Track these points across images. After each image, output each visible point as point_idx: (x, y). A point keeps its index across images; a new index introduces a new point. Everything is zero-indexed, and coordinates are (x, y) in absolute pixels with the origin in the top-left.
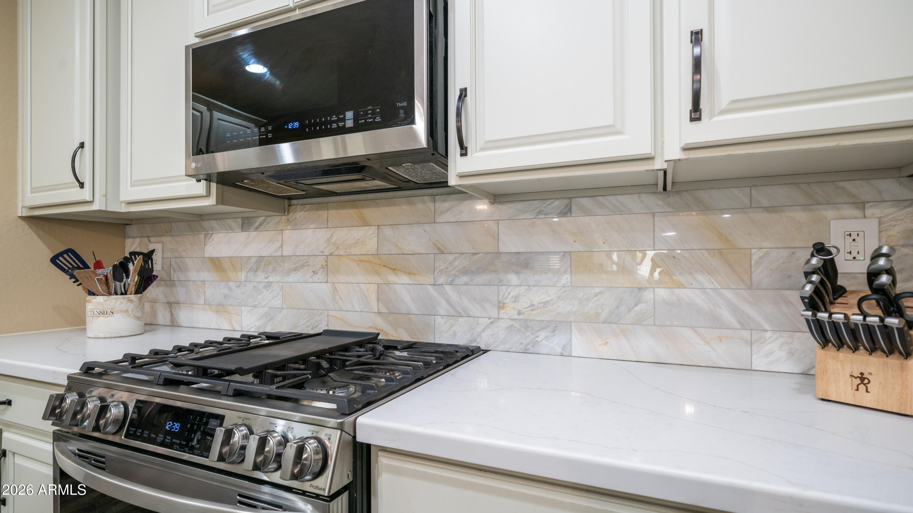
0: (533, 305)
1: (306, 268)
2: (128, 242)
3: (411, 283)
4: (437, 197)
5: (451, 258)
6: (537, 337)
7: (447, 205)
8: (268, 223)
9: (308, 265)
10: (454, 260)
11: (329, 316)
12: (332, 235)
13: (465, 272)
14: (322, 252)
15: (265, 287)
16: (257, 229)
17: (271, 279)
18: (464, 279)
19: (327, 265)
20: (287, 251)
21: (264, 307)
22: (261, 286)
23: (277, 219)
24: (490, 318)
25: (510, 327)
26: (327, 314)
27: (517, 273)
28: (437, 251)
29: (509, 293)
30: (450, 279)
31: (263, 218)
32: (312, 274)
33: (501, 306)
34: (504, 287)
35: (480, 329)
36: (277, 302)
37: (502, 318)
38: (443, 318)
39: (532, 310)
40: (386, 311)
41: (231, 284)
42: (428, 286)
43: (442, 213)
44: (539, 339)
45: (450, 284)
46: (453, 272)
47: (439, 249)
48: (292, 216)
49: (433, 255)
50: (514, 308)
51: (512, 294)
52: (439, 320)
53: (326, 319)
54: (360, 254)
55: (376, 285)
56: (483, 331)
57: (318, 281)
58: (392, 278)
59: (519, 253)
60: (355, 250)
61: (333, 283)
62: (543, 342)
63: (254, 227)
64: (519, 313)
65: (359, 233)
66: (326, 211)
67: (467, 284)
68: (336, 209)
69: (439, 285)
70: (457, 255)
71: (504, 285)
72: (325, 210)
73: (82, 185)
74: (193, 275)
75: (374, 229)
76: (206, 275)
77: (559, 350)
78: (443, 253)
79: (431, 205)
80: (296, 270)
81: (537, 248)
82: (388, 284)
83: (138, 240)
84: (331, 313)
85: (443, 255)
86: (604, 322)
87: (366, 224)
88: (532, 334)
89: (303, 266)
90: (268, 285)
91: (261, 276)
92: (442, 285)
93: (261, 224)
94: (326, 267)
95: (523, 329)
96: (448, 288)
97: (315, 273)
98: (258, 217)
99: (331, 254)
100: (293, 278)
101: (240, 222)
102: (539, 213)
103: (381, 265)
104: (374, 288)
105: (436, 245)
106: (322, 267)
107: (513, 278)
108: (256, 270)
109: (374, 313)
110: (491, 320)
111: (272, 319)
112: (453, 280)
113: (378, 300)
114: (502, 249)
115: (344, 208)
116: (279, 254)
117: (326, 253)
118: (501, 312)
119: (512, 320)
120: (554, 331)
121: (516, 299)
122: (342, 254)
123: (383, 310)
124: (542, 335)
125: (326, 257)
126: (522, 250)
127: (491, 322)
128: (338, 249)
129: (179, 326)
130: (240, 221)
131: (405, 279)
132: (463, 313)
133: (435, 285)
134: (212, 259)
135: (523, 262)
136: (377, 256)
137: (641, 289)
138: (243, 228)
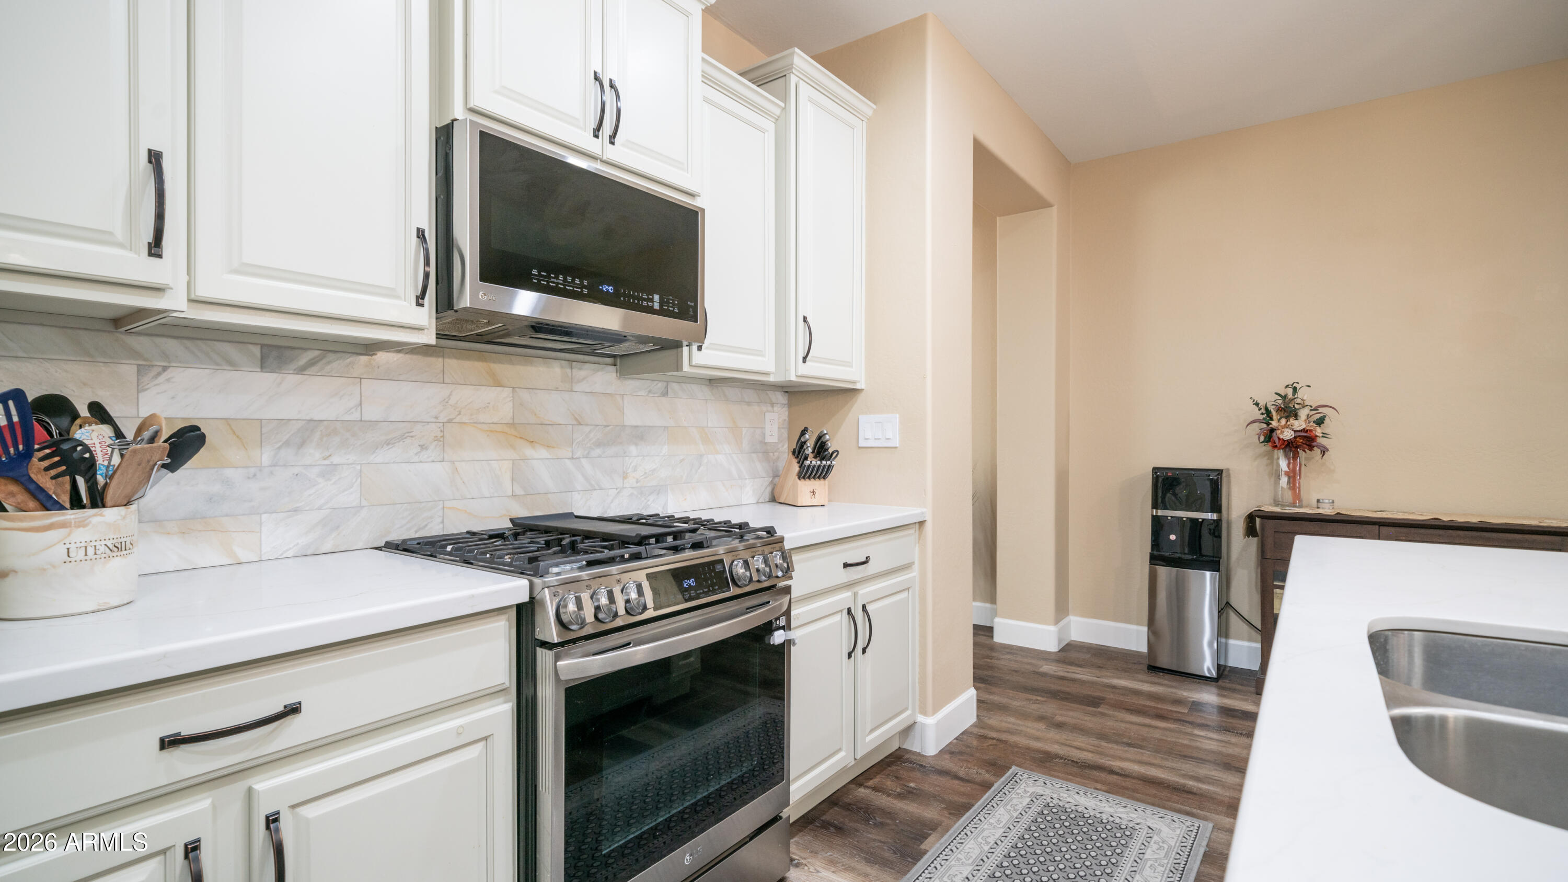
0: (646, 473)
1: (408, 441)
3: (549, 457)
4: (574, 364)
5: (587, 429)
6: (648, 500)
7: (583, 373)
8: (329, 363)
9: (412, 437)
10: (590, 432)
11: (445, 509)
12: (450, 395)
13: (599, 444)
14: (436, 418)
15: (322, 475)
16: (301, 370)
17: (336, 459)
18: (598, 451)
19: (443, 436)
20: (371, 412)
21: (319, 509)
23: (350, 358)
24: (617, 489)
25: (632, 494)
26: (441, 506)
27: (636, 445)
28: (575, 423)
29: (631, 463)
30: (586, 452)
31: (317, 353)
32: (419, 449)
33: (625, 476)
34: (627, 458)
36: (351, 499)
37: (625, 488)
38: (579, 494)
39: (645, 478)
40: (522, 493)
41: (229, 472)
42: (567, 460)
43: (579, 381)
44: (649, 503)
45: (587, 457)
46: (589, 445)
47: (576, 419)
49: (571, 426)
50: (634, 477)
51: (632, 465)
52: (576, 496)
53: (441, 513)
54: (491, 422)
55: (511, 462)
56: (612, 502)
57: (429, 460)
58: (529, 452)
59: (637, 426)
61: (453, 462)
62: (652, 504)
63: (293, 366)
65: (490, 394)
66: (440, 360)
67: (600, 457)
68: (456, 358)
69: (576, 458)
70: (592, 427)
71: (627, 456)
72: (438, 356)
75: (507, 392)
78: (581, 424)
79: (569, 371)
80: (388, 443)
82: (526, 459)
84: (448, 504)
85: (581, 427)
86: (684, 483)
87: (498, 384)
88: (645, 499)
89: (402, 438)
90: (329, 471)
91: (313, 454)
92: (579, 458)
93: (312, 363)
94: (441, 439)
95: (639, 496)
96: (584, 461)
97: (423, 447)
98: (305, 349)
99: (449, 421)
100: (381, 456)
101: (258, 354)
103: (516, 436)
105: (573, 415)
106: (436, 439)
107: (633, 450)
108: (302, 444)
109: (508, 496)
110: (618, 490)
111: (338, 527)
112: (588, 453)
113: (513, 480)
114: (627, 423)
115: (468, 358)
116: (355, 416)
117: (442, 418)
118: (625, 481)
119: (632, 488)
120: (658, 494)
121: (635, 468)
122: (467, 421)
123: (519, 491)
124: (651, 498)
125: (442, 424)
126: (639, 424)
127: (618, 493)
128: (460, 414)
130: (257, 351)
131: (543, 453)
132: (597, 487)
133: (573, 458)
135: (640, 435)
136: (512, 425)
137: (701, 456)
138: (264, 365)
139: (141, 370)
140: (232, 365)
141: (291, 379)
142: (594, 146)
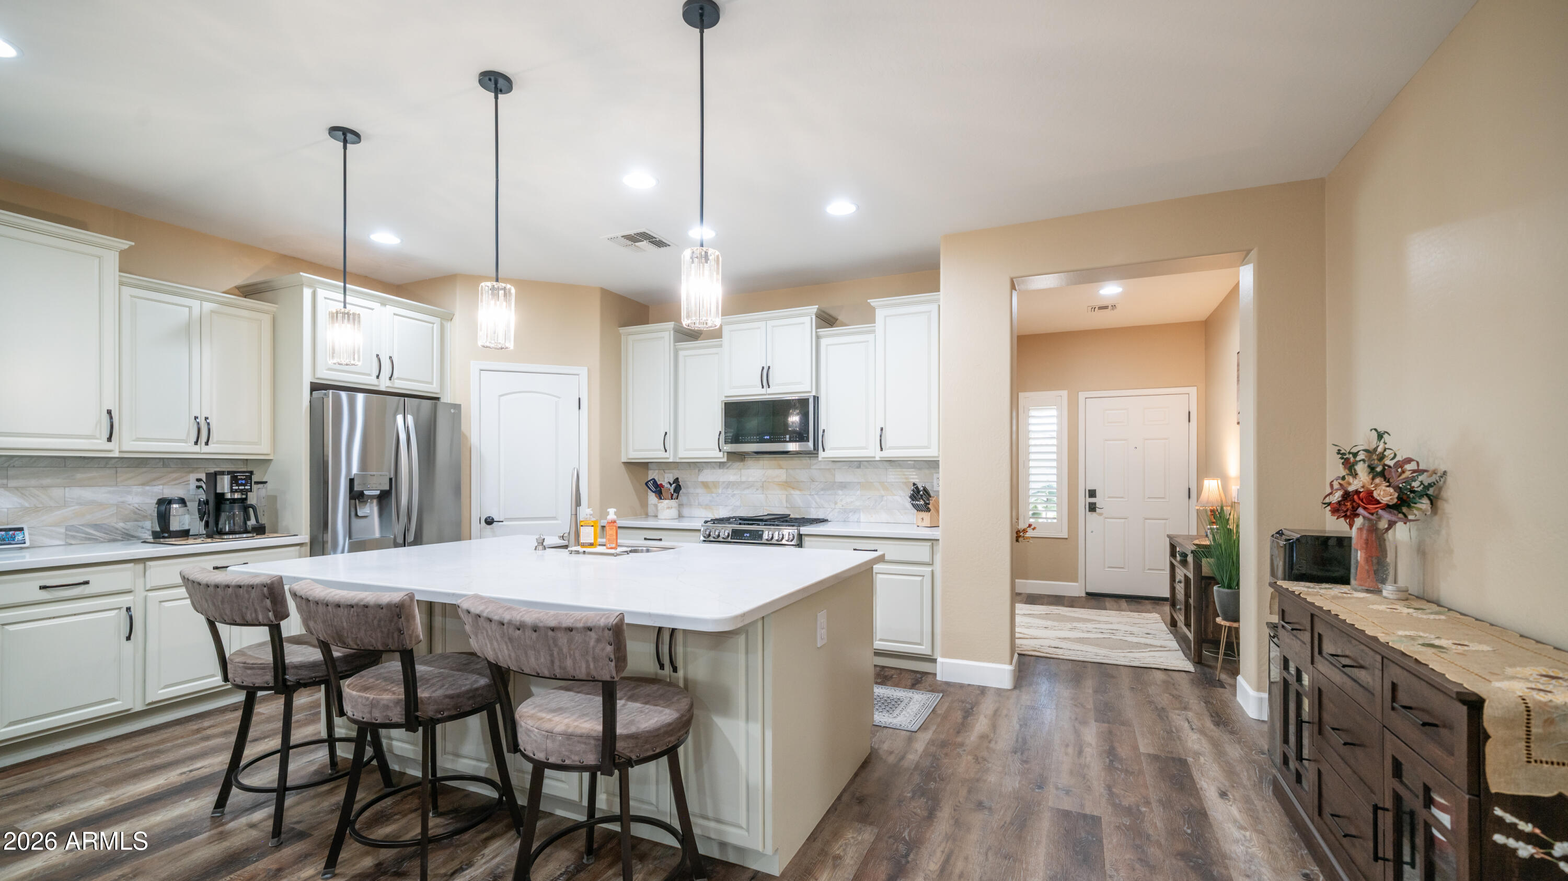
2: (650, 472)
3: (800, 494)
5: (817, 483)
8: (734, 466)
9: (754, 486)
10: (818, 485)
12: (765, 473)
13: (822, 489)
14: (761, 480)
15: (732, 496)
16: (727, 468)
17: (735, 492)
18: (822, 492)
20: (744, 479)
21: (731, 505)
22: (730, 496)
23: (738, 464)
24: (832, 508)
25: (839, 511)
26: (762, 507)
27: (842, 490)
28: (811, 481)
29: (839, 498)
31: (731, 463)
33: (836, 503)
34: (837, 496)
35: (828, 512)
36: (738, 504)
37: (836, 508)
38: (814, 509)
39: (847, 504)
41: (713, 495)
42: (808, 495)
43: (813, 465)
46: (817, 490)
48: (746, 463)
49: (809, 482)
50: (841, 504)
52: (812, 510)
54: (778, 481)
57: (759, 493)
58: (792, 492)
59: (842, 482)
60: (776, 480)
61: (766, 494)
62: (851, 517)
64: (843, 506)
67: (823, 494)
69: (812, 495)
70: (819, 483)
71: (837, 494)
73: (666, 451)
74: (691, 490)
75: (785, 470)
76: (700, 491)
77: (856, 520)
78: (813, 481)
79: (809, 461)
80: (748, 488)
81: (848, 480)
82: (791, 494)
83: (657, 471)
86: (871, 509)
88: (847, 514)
89: (752, 486)
90: (733, 495)
91: (730, 491)
93: (730, 466)
95: (844, 512)
96: (815, 496)
97: (757, 489)
98: (728, 463)
100: (746, 492)
101: (719, 465)
102: (850, 467)
103: (787, 486)
104: (785, 496)
105: (810, 478)
107: (840, 492)
108: (727, 488)
109: (784, 507)
111: (736, 511)
112: (817, 493)
113: (786, 501)
114: (836, 481)
117: (763, 480)
118: (836, 506)
119: (840, 508)
120: (855, 513)
121: (841, 500)
122: (770, 481)
123: (788, 506)
124: (851, 514)
126: (844, 481)
127: (832, 510)
128: (768, 479)
129: (683, 517)
131: (798, 492)
132: (821, 506)
133: (810, 495)
134: (703, 483)
135: (844, 486)
136: (786, 482)
137: (883, 496)
138: (720, 468)
139: (699, 470)
140: (714, 468)
141: (725, 470)
142: (763, 391)
